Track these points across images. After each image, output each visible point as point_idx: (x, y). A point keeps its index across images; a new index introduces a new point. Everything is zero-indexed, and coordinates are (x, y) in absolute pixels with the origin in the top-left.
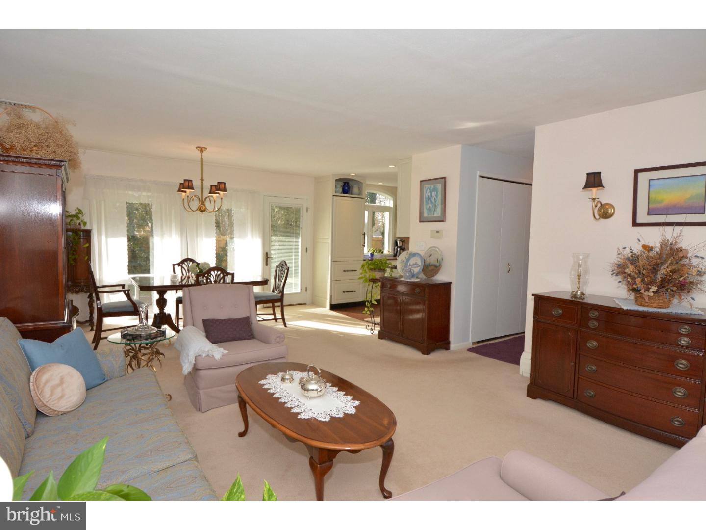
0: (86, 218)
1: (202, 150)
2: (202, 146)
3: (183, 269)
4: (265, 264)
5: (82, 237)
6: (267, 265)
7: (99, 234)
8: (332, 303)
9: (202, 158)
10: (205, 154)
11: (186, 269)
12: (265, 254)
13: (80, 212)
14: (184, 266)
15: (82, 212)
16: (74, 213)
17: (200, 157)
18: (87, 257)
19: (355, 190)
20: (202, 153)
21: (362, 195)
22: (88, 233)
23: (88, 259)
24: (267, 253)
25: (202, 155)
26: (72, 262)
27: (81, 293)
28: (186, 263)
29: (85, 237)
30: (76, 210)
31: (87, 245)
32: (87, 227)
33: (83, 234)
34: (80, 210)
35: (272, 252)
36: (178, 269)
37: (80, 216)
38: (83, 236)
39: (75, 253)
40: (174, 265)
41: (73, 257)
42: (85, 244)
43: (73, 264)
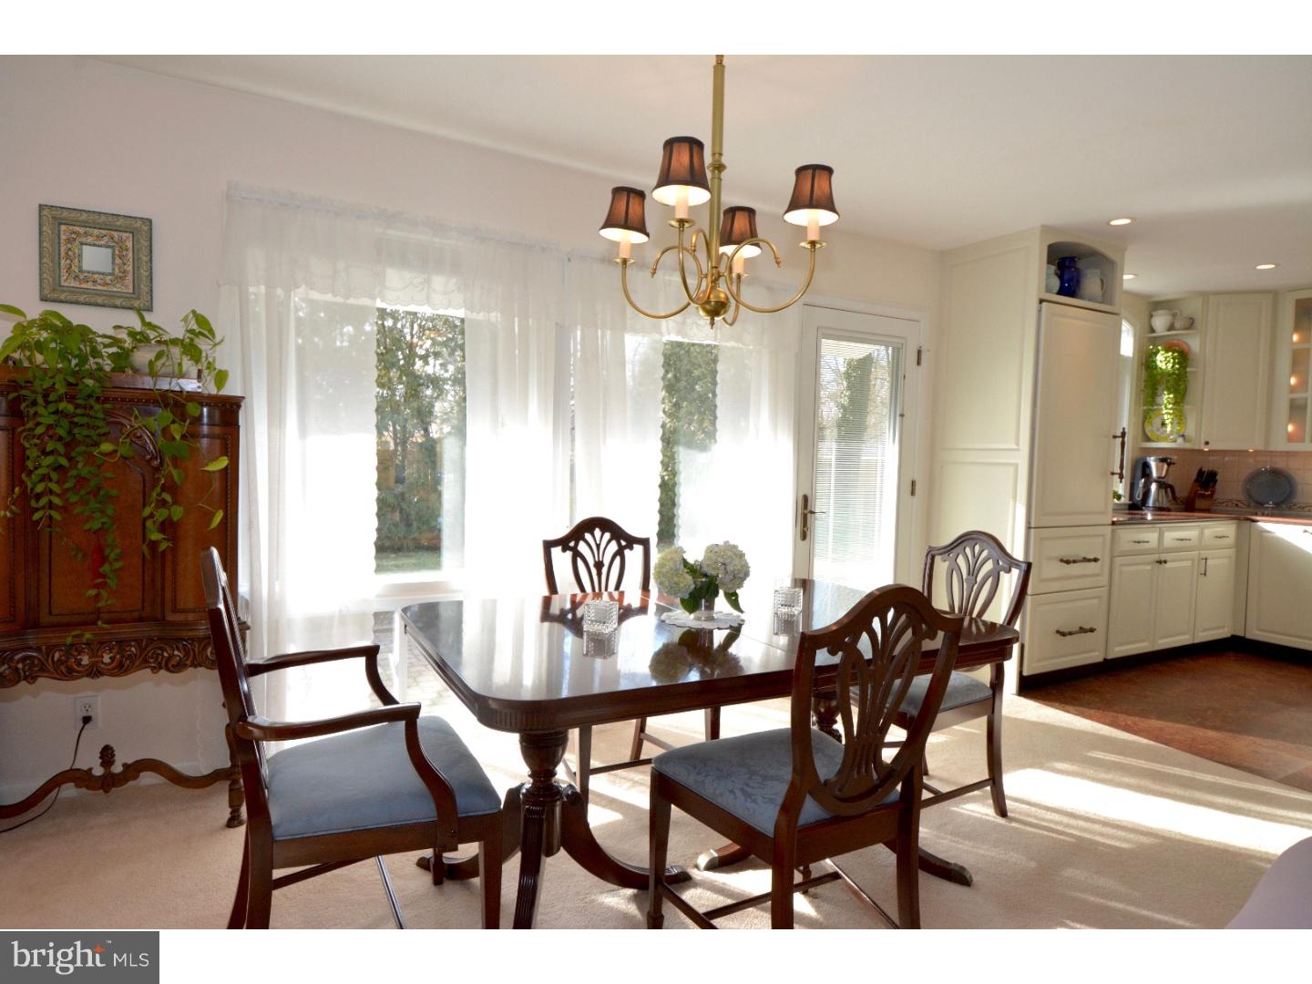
0: (224, 357)
3: (580, 563)
4: (799, 535)
5: (205, 429)
7: (276, 418)
8: (1025, 674)
11: (591, 563)
12: (800, 498)
13: (203, 327)
14: (582, 547)
15: (211, 331)
16: (177, 331)
18: (219, 516)
19: (1091, 283)
21: (1110, 303)
22: (228, 412)
23: (224, 522)
24: (806, 499)
26: (155, 536)
27: (190, 670)
28: (588, 536)
29: (217, 430)
30: (185, 320)
31: (223, 462)
32: (232, 389)
33: (209, 416)
34: (202, 321)
36: (561, 559)
37: (203, 344)
38: (210, 424)
39: (168, 498)
40: (548, 546)
41: (162, 514)
42: (215, 459)
43: (163, 546)
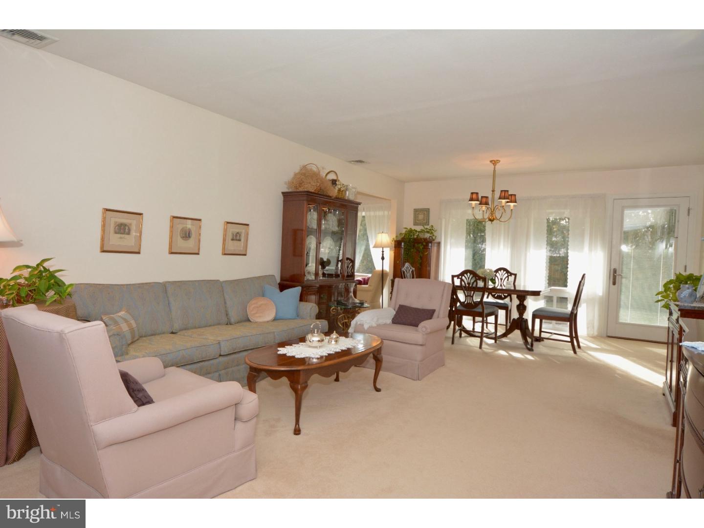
1: (494, 163)
2: (495, 159)
6: (614, 283)
9: (494, 171)
10: (498, 166)
17: (493, 169)
20: (495, 166)
25: (495, 168)
35: (625, 269)
